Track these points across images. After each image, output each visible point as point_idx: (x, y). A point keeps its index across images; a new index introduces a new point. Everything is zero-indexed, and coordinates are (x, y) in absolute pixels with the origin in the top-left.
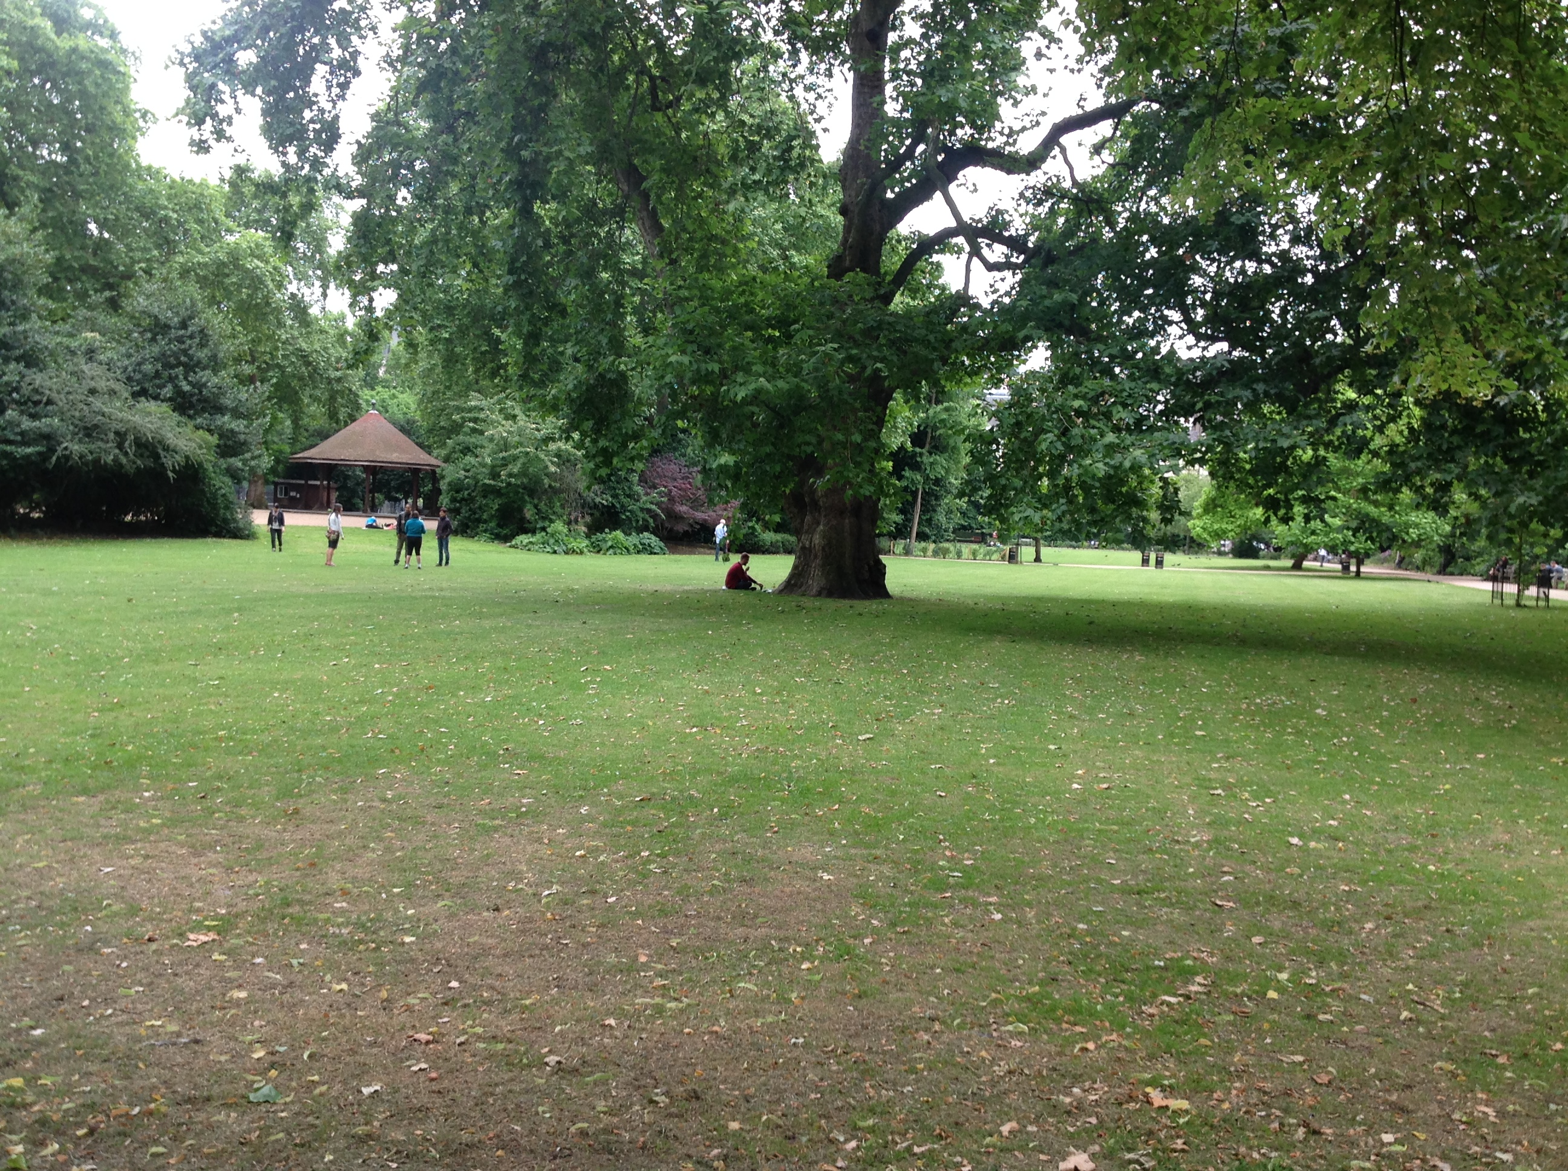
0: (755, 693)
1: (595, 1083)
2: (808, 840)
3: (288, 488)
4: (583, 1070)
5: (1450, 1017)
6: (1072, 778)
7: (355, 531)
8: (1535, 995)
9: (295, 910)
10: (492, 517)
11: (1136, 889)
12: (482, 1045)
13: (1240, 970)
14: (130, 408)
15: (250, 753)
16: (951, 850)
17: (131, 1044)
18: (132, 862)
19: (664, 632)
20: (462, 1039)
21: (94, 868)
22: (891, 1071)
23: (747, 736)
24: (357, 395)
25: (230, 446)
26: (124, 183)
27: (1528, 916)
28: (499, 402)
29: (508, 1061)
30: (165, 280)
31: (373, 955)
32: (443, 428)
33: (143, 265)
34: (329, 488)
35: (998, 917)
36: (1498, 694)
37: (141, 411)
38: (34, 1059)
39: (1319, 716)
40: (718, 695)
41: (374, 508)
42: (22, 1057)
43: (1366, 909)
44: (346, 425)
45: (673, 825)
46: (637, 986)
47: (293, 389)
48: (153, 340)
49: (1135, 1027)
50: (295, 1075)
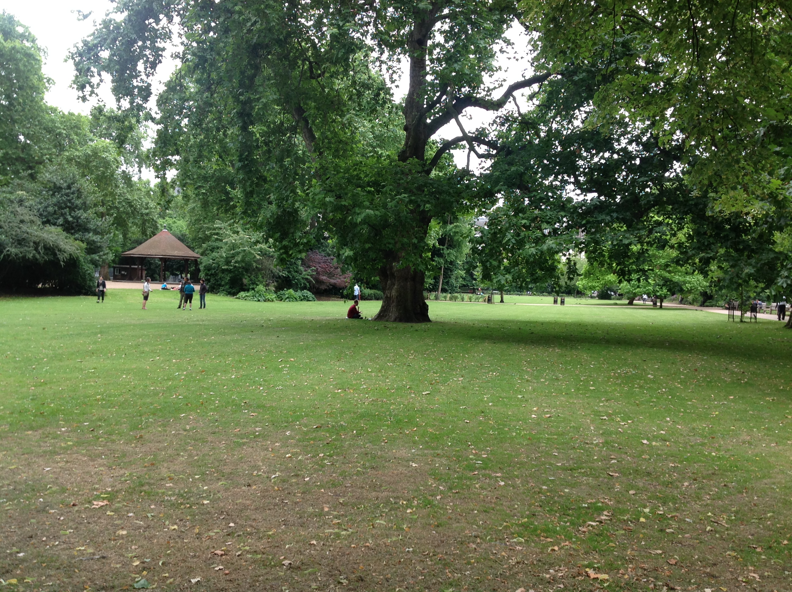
0: (368, 371)
1: (309, 574)
2: (403, 446)
3: (121, 270)
4: (303, 567)
5: (731, 530)
6: (531, 412)
7: (156, 291)
8: (771, 517)
9: (146, 488)
10: (226, 284)
11: (569, 468)
12: (250, 556)
13: (625, 508)
14: (41, 229)
15: (114, 407)
16: (475, 450)
17: (69, 560)
18: (60, 465)
19: (319, 341)
20: (239, 553)
21: (40, 469)
22: (458, 563)
23: (367, 393)
24: (156, 222)
25: (92, 248)
26: (38, 115)
27: (764, 477)
28: (230, 225)
29: (264, 564)
30: (59, 164)
31: (189, 510)
32: (200, 238)
33: (48, 156)
34: (142, 269)
35: (502, 483)
36: (737, 366)
37: (47, 231)
38: (21, 568)
39: (649, 378)
40: (350, 372)
41: (165, 280)
42: (15, 568)
43: (684, 476)
44: (151, 237)
45: (334, 440)
46: (325, 523)
47: (124, 219)
48: (53, 195)
49: (577, 538)
50: (156, 574)
